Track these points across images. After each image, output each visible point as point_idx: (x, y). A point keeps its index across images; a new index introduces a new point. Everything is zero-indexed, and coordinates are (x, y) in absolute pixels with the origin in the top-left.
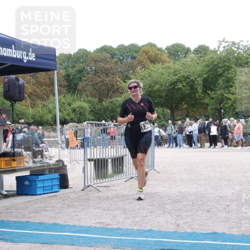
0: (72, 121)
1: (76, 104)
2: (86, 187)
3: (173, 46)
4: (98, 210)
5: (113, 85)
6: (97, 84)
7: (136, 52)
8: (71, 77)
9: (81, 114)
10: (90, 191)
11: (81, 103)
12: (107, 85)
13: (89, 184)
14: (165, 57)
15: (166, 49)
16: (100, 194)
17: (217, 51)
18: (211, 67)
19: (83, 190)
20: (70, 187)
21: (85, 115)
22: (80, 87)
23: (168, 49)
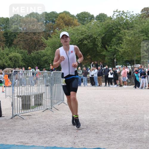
0: (9, 66)
1: (12, 54)
2: (14, 116)
3: (82, 13)
4: (20, 133)
5: (39, 41)
6: (27, 40)
7: (56, 17)
8: (9, 34)
9: (15, 61)
10: (17, 119)
11: (15, 54)
12: (34, 41)
13: (16, 114)
14: (76, 21)
15: (77, 16)
16: (24, 121)
17: (112, 18)
18: (107, 29)
19: (12, 118)
20: (2, 116)
21: (18, 62)
22: (15, 42)
23: (78, 15)
